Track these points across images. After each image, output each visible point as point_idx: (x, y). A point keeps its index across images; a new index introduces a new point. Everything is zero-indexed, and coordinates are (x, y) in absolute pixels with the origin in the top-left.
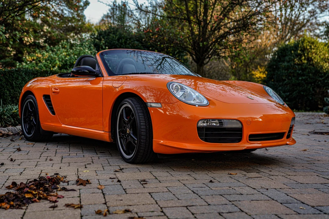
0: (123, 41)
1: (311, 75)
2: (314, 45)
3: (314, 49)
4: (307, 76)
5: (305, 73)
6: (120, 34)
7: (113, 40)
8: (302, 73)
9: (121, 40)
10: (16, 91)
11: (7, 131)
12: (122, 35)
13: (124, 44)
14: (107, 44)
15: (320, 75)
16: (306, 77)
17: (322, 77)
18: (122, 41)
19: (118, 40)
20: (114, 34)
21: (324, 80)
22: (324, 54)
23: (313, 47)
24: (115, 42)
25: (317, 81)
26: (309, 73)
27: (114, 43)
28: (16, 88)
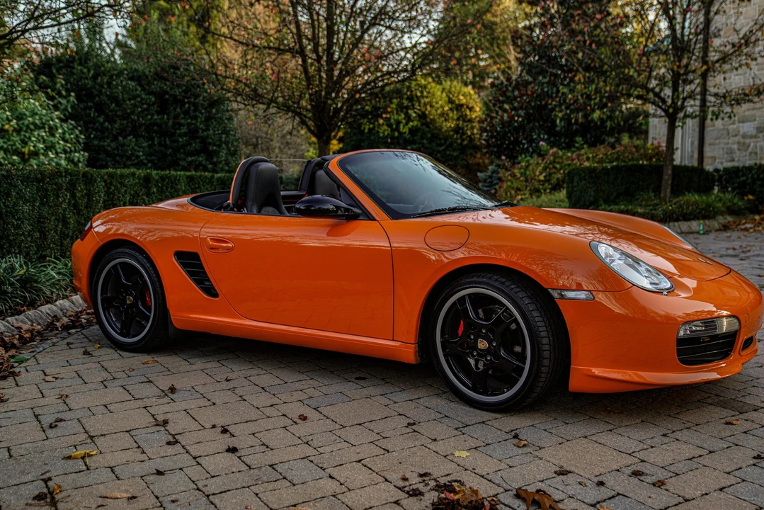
0: (105, 81)
1: (425, 141)
2: (427, 90)
3: (427, 97)
4: (420, 143)
5: (415, 138)
6: (97, 66)
7: (81, 78)
8: (411, 139)
9: (100, 78)
10: (8, 224)
11: (29, 323)
12: (100, 67)
13: (106, 86)
14: (69, 86)
15: (439, 142)
16: (418, 145)
17: (441, 145)
18: (102, 80)
19: (95, 77)
20: (80, 64)
21: (444, 150)
22: (442, 107)
23: (425, 94)
24: (86, 81)
25: (436, 153)
26: (422, 138)
27: (85, 85)
28: (6, 216)
